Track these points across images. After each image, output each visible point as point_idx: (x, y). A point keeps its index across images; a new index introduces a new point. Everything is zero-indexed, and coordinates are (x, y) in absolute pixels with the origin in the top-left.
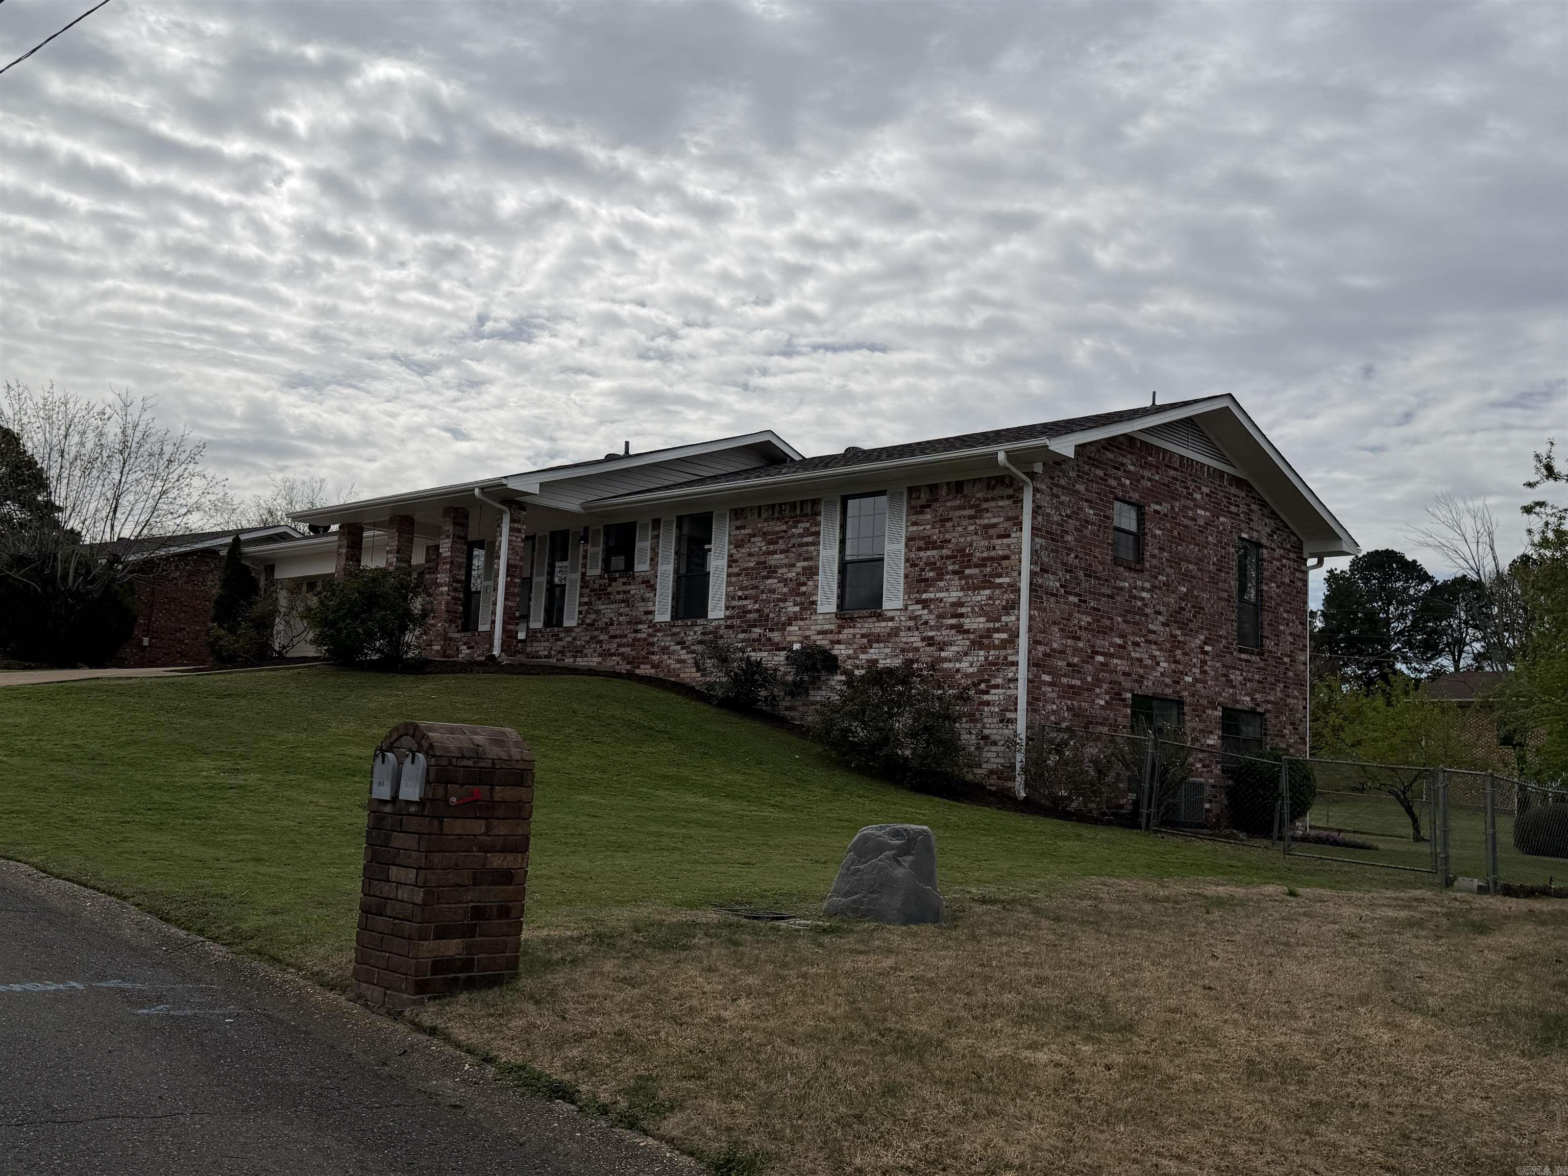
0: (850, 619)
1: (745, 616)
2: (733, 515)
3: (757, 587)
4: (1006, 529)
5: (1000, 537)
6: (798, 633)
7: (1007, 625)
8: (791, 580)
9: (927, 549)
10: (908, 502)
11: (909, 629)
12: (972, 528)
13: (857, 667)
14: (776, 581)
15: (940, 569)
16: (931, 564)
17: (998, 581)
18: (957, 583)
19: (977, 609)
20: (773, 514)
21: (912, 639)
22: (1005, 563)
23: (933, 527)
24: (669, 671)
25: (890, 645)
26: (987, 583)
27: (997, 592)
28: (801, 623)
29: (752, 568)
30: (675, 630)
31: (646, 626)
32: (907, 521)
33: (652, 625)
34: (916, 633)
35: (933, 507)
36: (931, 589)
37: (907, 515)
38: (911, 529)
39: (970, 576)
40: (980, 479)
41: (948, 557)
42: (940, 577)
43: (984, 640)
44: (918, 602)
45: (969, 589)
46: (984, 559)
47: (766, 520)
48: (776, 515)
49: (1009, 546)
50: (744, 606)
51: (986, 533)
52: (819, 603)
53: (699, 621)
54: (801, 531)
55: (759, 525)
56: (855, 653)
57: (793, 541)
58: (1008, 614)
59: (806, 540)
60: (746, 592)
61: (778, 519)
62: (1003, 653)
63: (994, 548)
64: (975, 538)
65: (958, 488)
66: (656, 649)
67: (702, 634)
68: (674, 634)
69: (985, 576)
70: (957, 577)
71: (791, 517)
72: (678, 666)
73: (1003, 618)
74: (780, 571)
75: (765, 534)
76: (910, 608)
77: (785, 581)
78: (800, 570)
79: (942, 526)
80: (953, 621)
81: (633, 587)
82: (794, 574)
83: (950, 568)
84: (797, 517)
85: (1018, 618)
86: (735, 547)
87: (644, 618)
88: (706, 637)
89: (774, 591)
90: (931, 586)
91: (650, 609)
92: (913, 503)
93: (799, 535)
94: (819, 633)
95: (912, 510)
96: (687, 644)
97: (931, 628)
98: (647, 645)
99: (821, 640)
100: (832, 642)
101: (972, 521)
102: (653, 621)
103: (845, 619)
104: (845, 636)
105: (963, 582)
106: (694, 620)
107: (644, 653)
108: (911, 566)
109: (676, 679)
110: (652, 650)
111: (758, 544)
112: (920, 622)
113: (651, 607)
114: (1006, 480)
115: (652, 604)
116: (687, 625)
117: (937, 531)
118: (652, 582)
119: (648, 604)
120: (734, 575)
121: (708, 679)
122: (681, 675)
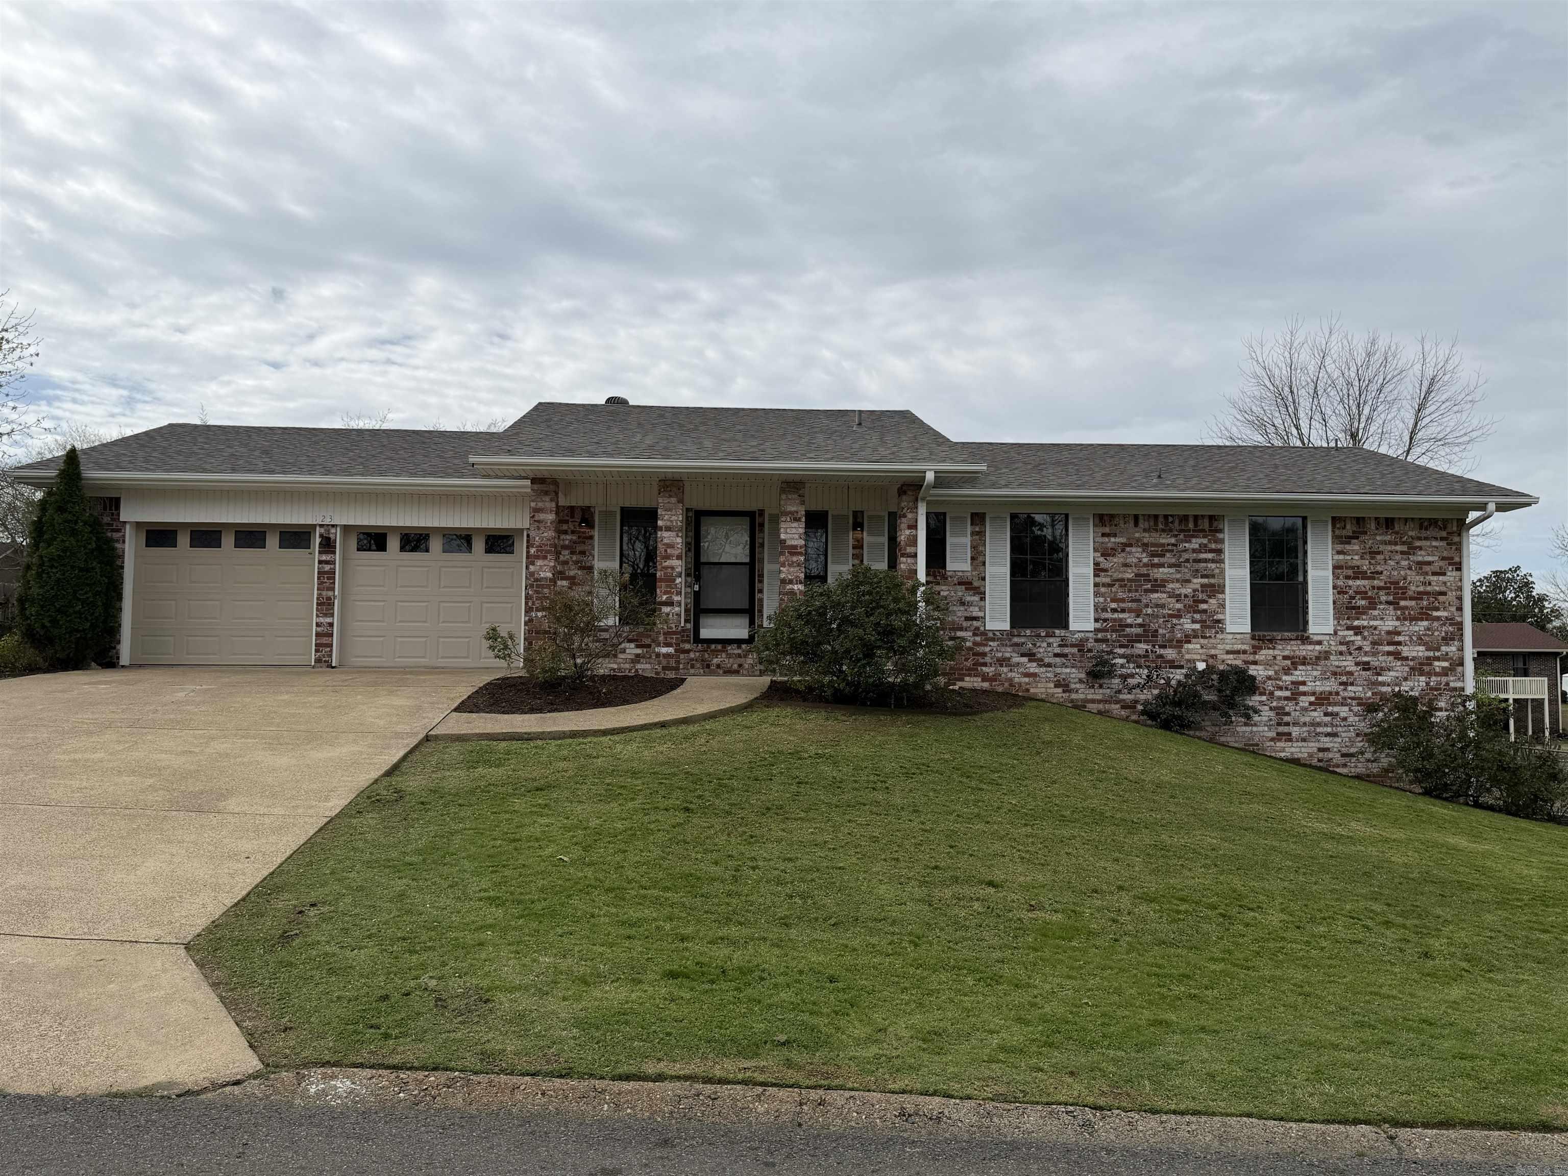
0: (1268, 640)
1: (1124, 630)
2: (1097, 520)
3: (1139, 601)
4: (1441, 568)
5: (1434, 574)
6: (1201, 651)
7: (1447, 654)
8: (1186, 596)
9: (1355, 578)
10: (1333, 531)
11: (1341, 653)
12: (1405, 563)
13: (1281, 688)
14: (1165, 595)
15: (1370, 598)
16: (1363, 594)
17: (1435, 614)
18: (1392, 613)
19: (1415, 638)
20: (1156, 524)
21: (1345, 663)
22: (1441, 598)
23: (1362, 558)
24: (1011, 685)
25: (1319, 668)
26: (1424, 615)
27: (1436, 624)
28: (1202, 641)
29: (1129, 580)
30: (1016, 640)
31: (971, 634)
32: (1333, 549)
33: (976, 632)
34: (1350, 658)
35: (1360, 539)
36: (1364, 617)
37: (1333, 543)
38: (1336, 557)
39: (1406, 608)
40: (1413, 519)
41: (1379, 588)
42: (1373, 605)
43: (1425, 667)
44: (1349, 628)
45: (1405, 619)
46: (1419, 593)
47: (1145, 530)
48: (1161, 526)
49: (1445, 583)
50: (1121, 620)
51: (1421, 569)
52: (1228, 622)
53: (1057, 632)
54: (1197, 546)
55: (1137, 535)
56: (1276, 673)
57: (1186, 556)
58: (1447, 645)
59: (1203, 556)
60: (1122, 605)
61: (1163, 531)
62: (1444, 679)
63: (1430, 584)
64: (1409, 572)
65: (1389, 523)
66: (988, 659)
67: (1060, 646)
68: (1017, 645)
69: (1422, 608)
70: (1391, 607)
71: (1181, 531)
72: (1027, 680)
73: (1443, 648)
74: (1171, 586)
75: (1145, 546)
76: (1340, 633)
77: (1178, 598)
78: (1198, 586)
79: (1372, 558)
80: (1391, 648)
81: (943, 588)
82: (1190, 590)
83: (1384, 598)
84: (1189, 531)
85: (1461, 649)
86: (1102, 555)
87: (965, 624)
88: (1066, 650)
89: (1163, 606)
90: (1363, 613)
91: (974, 614)
92: (1337, 532)
93: (1194, 551)
94: (1228, 652)
95: (1337, 539)
96: (1039, 656)
97: (1366, 653)
98: (974, 654)
99: (1232, 660)
100: (1246, 662)
101: (1405, 557)
102: (982, 628)
103: (1263, 640)
104: (1262, 658)
105: (1399, 612)
106: (1050, 630)
107: (969, 664)
108: (1339, 593)
109: (1025, 694)
110: (982, 661)
111: (1136, 555)
112: (1352, 648)
113: (976, 612)
114: (1440, 523)
115: (977, 609)
116: (1039, 636)
117: (1367, 562)
118: (976, 584)
119: (971, 609)
120: (1104, 585)
121: (1074, 696)
122: (1032, 690)
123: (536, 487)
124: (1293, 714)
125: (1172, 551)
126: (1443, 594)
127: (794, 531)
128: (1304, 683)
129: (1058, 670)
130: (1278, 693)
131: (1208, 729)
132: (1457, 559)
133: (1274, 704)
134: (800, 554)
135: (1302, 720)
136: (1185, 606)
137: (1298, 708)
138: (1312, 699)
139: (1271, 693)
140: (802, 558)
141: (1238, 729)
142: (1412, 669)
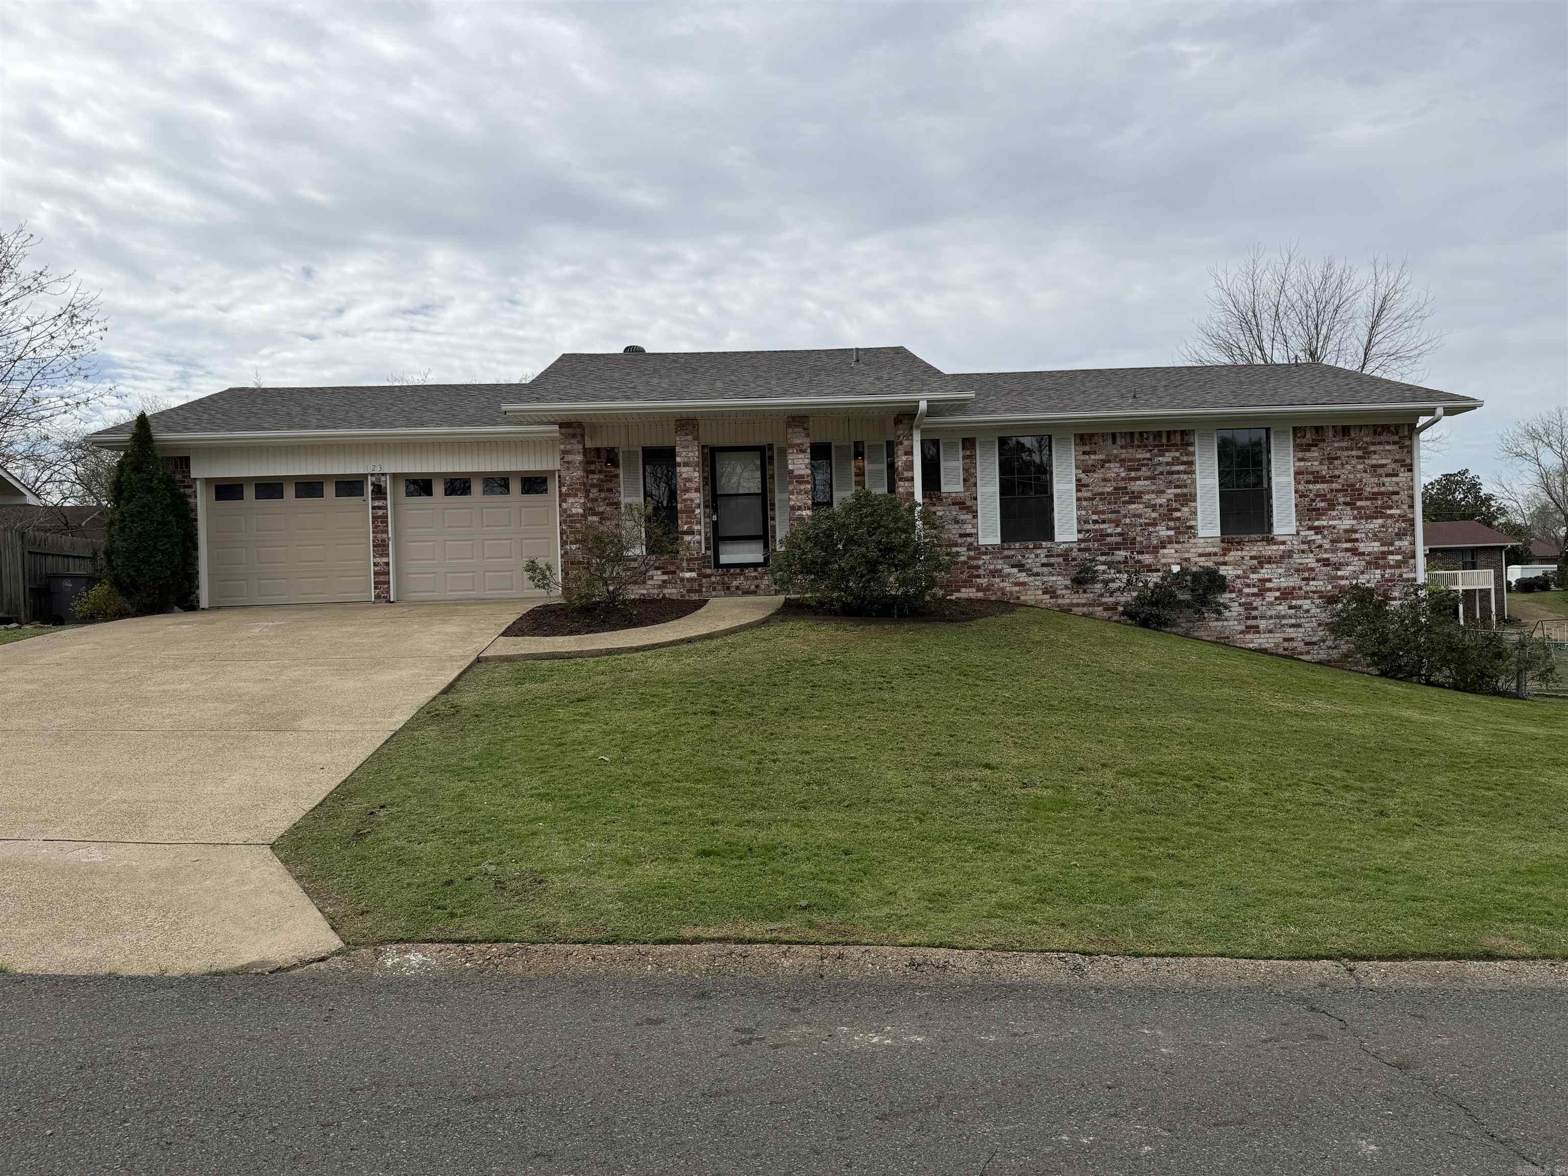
0: (1236, 542)
1: (1105, 540)
2: (1078, 441)
3: (1118, 512)
4: (1393, 470)
5: (1387, 475)
6: (1175, 555)
7: (1400, 548)
8: (1161, 506)
9: (1315, 482)
10: (1294, 440)
11: (1303, 552)
12: (1360, 467)
13: (1248, 586)
14: (1141, 506)
15: (1329, 500)
16: (1322, 496)
17: (1389, 512)
18: (1350, 512)
19: (1370, 535)
20: (1132, 441)
21: (1307, 561)
22: (1395, 497)
23: (1321, 464)
24: (1003, 594)
25: (1283, 566)
26: (1378, 513)
27: (1389, 521)
28: (1176, 546)
29: (1108, 493)
30: (1006, 553)
31: (965, 549)
32: (1294, 457)
33: (970, 547)
34: (1311, 555)
35: (1319, 446)
36: (1324, 518)
37: (1294, 451)
38: (1297, 464)
39: (1362, 508)
40: (1367, 425)
41: (1338, 491)
42: (1332, 506)
43: (1380, 561)
44: (1310, 528)
45: (1361, 518)
46: (1374, 494)
47: (1122, 447)
48: (1136, 443)
49: (1397, 483)
50: (1102, 530)
51: (1375, 471)
52: (1199, 528)
53: (1044, 544)
54: (1170, 460)
55: (1115, 452)
56: (1244, 572)
57: (1160, 469)
58: (1400, 539)
59: (1176, 468)
60: (1103, 517)
61: (1139, 447)
62: (1397, 571)
63: (1384, 485)
64: (1364, 475)
65: (1345, 431)
66: (981, 572)
67: (1047, 556)
68: (1008, 557)
69: (1377, 507)
70: (1349, 508)
71: (1155, 446)
72: (1017, 588)
73: (1397, 543)
74: (1147, 497)
75: (1122, 461)
76: (1302, 533)
77: (1154, 508)
78: (1172, 496)
79: (1331, 463)
80: (1349, 545)
81: (939, 508)
82: (1164, 500)
83: (1341, 500)
84: (1162, 445)
85: (1413, 543)
86: (1083, 472)
87: (959, 541)
88: (1052, 560)
89: (1139, 516)
90: (1323, 515)
91: (968, 531)
92: (1298, 441)
93: (1168, 464)
94: (1200, 555)
95: (1298, 447)
96: (1028, 566)
97: (1326, 551)
98: (968, 568)
99: (1203, 562)
100: (1217, 564)
101: (1361, 461)
102: (975, 544)
103: (1232, 543)
104: (1231, 559)
105: (1356, 512)
106: (1038, 543)
107: (964, 576)
108: (1301, 497)
109: (1017, 601)
110: (976, 573)
111: (1115, 470)
112: (1313, 546)
113: (969, 529)
114: (1392, 428)
115: (970, 526)
116: (1027, 548)
117: (1326, 467)
118: (969, 503)
119: (965, 526)
120: (1086, 499)
121: (1060, 601)
122: (1022, 598)
123: (563, 430)
124: (1260, 608)
125: (1147, 465)
126: (1397, 493)
127: (800, 461)
128: (1270, 580)
129: (1045, 579)
130: (1246, 590)
131: (1183, 625)
132: (1408, 461)
133: (1243, 600)
134: (808, 482)
135: (1269, 613)
136: (1160, 515)
137: (1264, 603)
138: (1278, 594)
139: (1240, 591)
140: (809, 486)
141: (1210, 624)
142: (1368, 563)
